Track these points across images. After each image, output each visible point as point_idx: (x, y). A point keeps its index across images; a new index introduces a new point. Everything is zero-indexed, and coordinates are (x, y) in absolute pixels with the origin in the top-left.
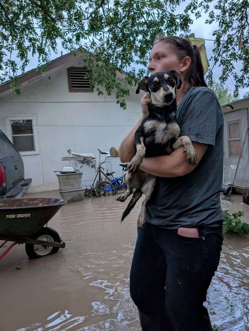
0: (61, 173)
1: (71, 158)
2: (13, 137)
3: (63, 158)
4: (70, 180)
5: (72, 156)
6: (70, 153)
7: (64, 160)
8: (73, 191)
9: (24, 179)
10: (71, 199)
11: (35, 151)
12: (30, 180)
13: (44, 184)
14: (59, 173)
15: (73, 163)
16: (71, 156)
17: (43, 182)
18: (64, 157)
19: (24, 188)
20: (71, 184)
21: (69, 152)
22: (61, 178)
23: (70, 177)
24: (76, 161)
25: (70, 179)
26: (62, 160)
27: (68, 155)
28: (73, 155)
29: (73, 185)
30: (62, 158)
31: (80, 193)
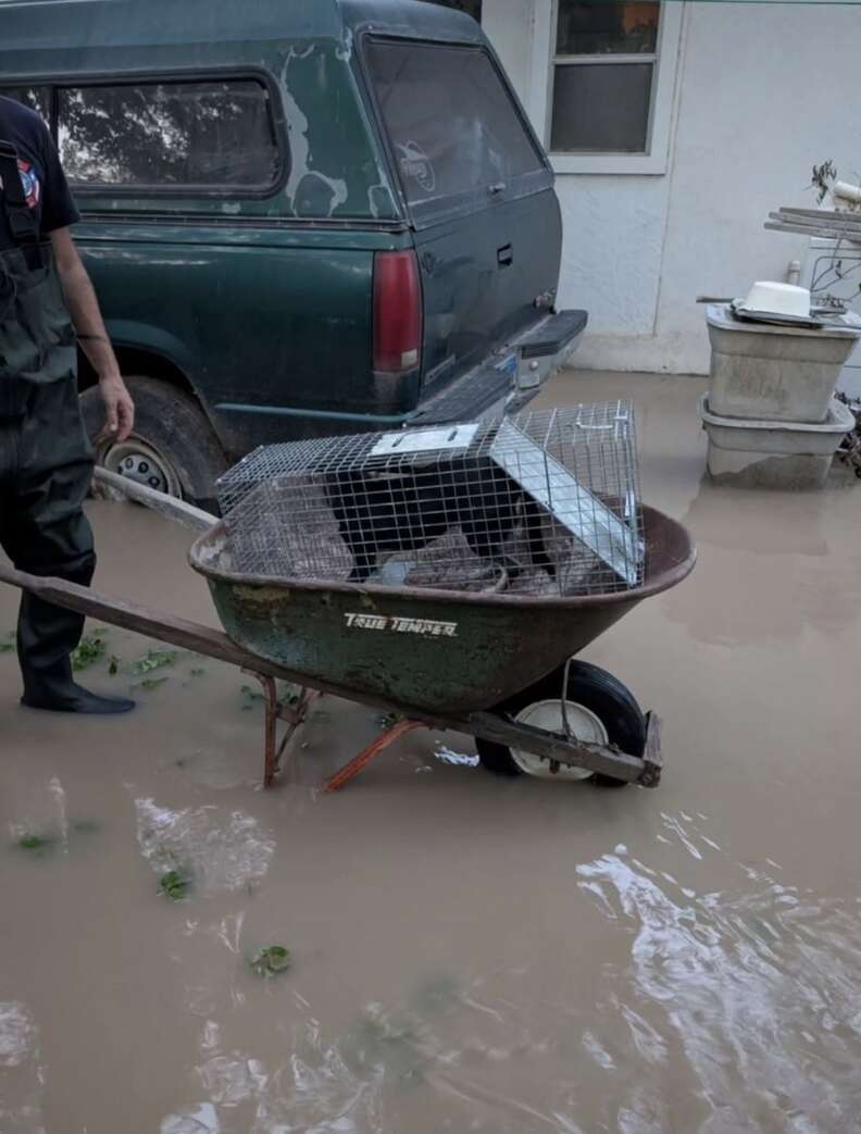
0: (736, 316)
1: (820, 222)
2: (558, 67)
3: (777, 210)
4: (774, 368)
5: (831, 209)
6: (825, 188)
7: (778, 228)
8: (771, 430)
9: (551, 310)
10: (751, 466)
11: (649, 154)
12: (581, 319)
13: (654, 335)
14: (718, 314)
15: (824, 253)
16: (827, 206)
17: (651, 324)
18: (782, 210)
19: (535, 364)
20: (770, 389)
21: (819, 178)
22: (724, 343)
23: (778, 347)
24: (845, 243)
25: (773, 362)
26: (768, 226)
27: (805, 197)
28: (840, 197)
29: (781, 396)
30: (771, 215)
31: (813, 446)
